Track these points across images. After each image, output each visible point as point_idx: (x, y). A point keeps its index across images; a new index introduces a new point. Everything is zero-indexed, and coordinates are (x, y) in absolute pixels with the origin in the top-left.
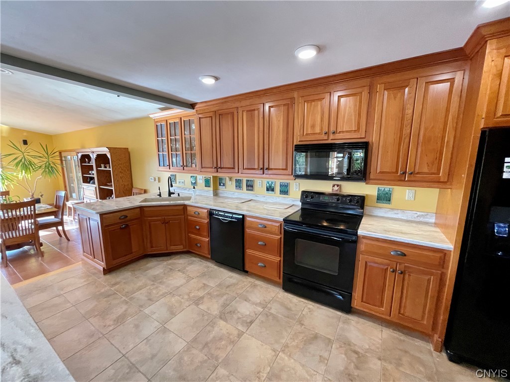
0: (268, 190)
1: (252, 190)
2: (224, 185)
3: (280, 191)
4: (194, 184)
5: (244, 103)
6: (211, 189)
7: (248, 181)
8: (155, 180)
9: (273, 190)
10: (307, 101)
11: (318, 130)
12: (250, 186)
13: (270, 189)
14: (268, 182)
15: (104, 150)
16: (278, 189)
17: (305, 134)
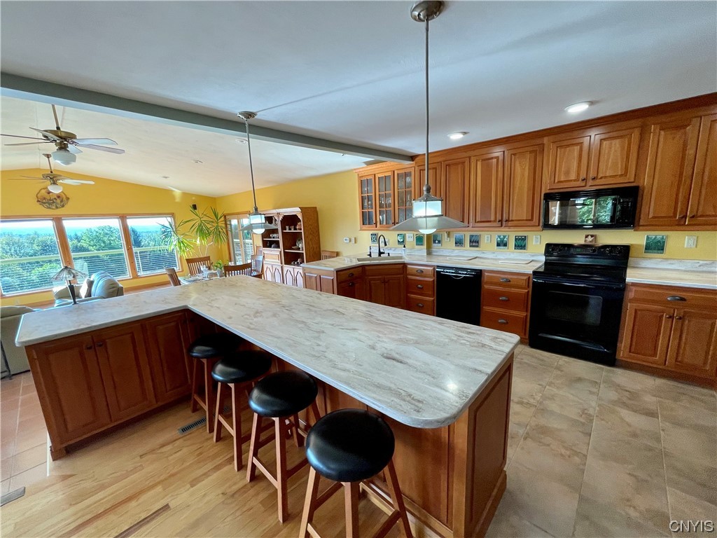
0: (498, 245)
1: (477, 246)
2: (439, 242)
3: (515, 246)
4: (402, 243)
5: (477, 152)
6: (425, 246)
7: (472, 236)
8: (350, 241)
9: (505, 245)
10: (561, 147)
11: (573, 176)
12: (475, 242)
13: (502, 243)
14: (499, 237)
15: (295, 211)
16: (512, 243)
17: (556, 181)
